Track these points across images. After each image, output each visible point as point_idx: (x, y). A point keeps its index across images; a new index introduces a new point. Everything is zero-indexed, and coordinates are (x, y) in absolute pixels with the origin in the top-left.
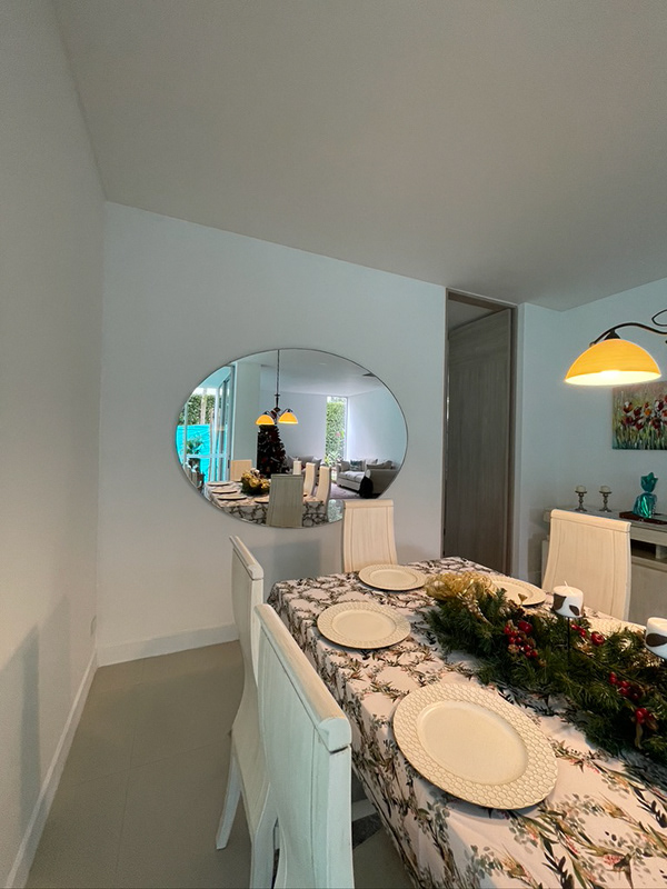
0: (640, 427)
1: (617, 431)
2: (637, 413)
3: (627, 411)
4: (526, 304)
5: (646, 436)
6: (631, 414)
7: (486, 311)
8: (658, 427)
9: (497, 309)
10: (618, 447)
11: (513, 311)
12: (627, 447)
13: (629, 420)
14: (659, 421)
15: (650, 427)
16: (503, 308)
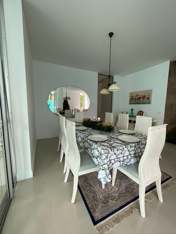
1: (130, 101)
2: (133, 97)
3: (131, 97)
4: (115, 75)
5: (134, 102)
10: (130, 104)
11: (113, 77)
12: (131, 104)
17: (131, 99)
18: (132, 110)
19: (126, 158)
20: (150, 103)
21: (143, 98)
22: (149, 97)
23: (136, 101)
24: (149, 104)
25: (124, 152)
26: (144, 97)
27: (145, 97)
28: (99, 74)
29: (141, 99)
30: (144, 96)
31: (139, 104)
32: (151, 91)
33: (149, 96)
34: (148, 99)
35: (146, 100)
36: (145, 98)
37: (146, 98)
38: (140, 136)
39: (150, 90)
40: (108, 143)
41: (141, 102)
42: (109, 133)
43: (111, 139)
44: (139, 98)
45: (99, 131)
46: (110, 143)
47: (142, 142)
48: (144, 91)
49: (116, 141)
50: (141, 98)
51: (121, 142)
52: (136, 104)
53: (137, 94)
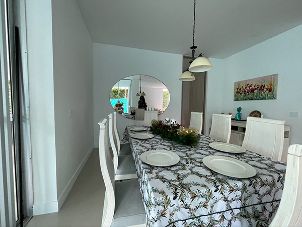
1: (235, 95)
2: (240, 90)
3: (238, 89)
5: (242, 97)
10: (235, 100)
12: (237, 100)
14: (245, 92)
15: (243, 94)
17: (238, 92)
18: (239, 110)
19: (217, 217)
20: (274, 98)
21: (259, 90)
22: (272, 87)
23: (246, 96)
24: (271, 99)
25: (211, 202)
26: (261, 88)
27: (264, 87)
28: (184, 57)
29: (256, 91)
30: (262, 85)
31: (252, 99)
32: (275, 76)
33: (271, 85)
34: (270, 90)
35: (266, 93)
36: (263, 90)
37: (265, 90)
38: (257, 159)
39: (272, 75)
40: (175, 172)
41: (256, 96)
42: (189, 147)
43: (188, 163)
44: (253, 91)
45: (170, 143)
46: (180, 172)
47: (264, 178)
48: (261, 78)
49: (196, 169)
50: (255, 89)
51: (208, 173)
52: (247, 100)
53: (248, 83)
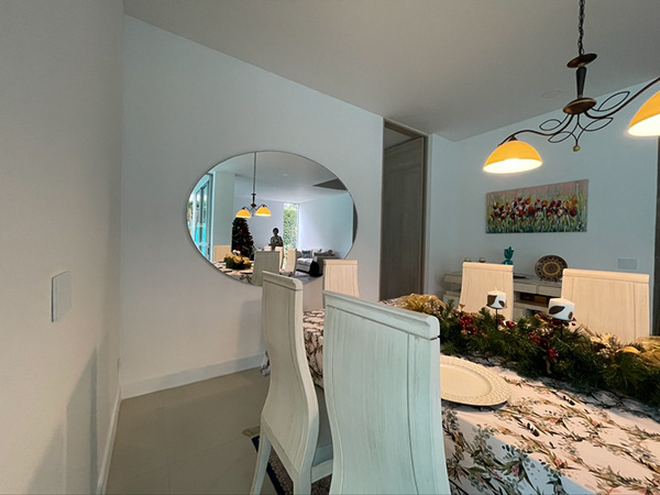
0: (503, 218)
1: (489, 221)
2: (501, 209)
3: (495, 208)
4: (434, 135)
5: (506, 224)
6: (497, 210)
7: (408, 138)
8: (513, 218)
9: (415, 136)
10: (489, 232)
11: (425, 138)
12: (496, 232)
13: (496, 214)
14: (514, 214)
15: (509, 219)
16: (420, 136)
20: (581, 228)
21: (548, 211)
22: (577, 205)
23: (515, 223)
24: (575, 230)
26: (553, 208)
27: (559, 205)
28: (386, 124)
29: (540, 213)
30: (553, 202)
31: (532, 231)
33: (576, 202)
34: (573, 213)
35: (563, 218)
36: (556, 212)
37: (561, 211)
41: (541, 225)
48: (550, 186)
53: (519, 195)
